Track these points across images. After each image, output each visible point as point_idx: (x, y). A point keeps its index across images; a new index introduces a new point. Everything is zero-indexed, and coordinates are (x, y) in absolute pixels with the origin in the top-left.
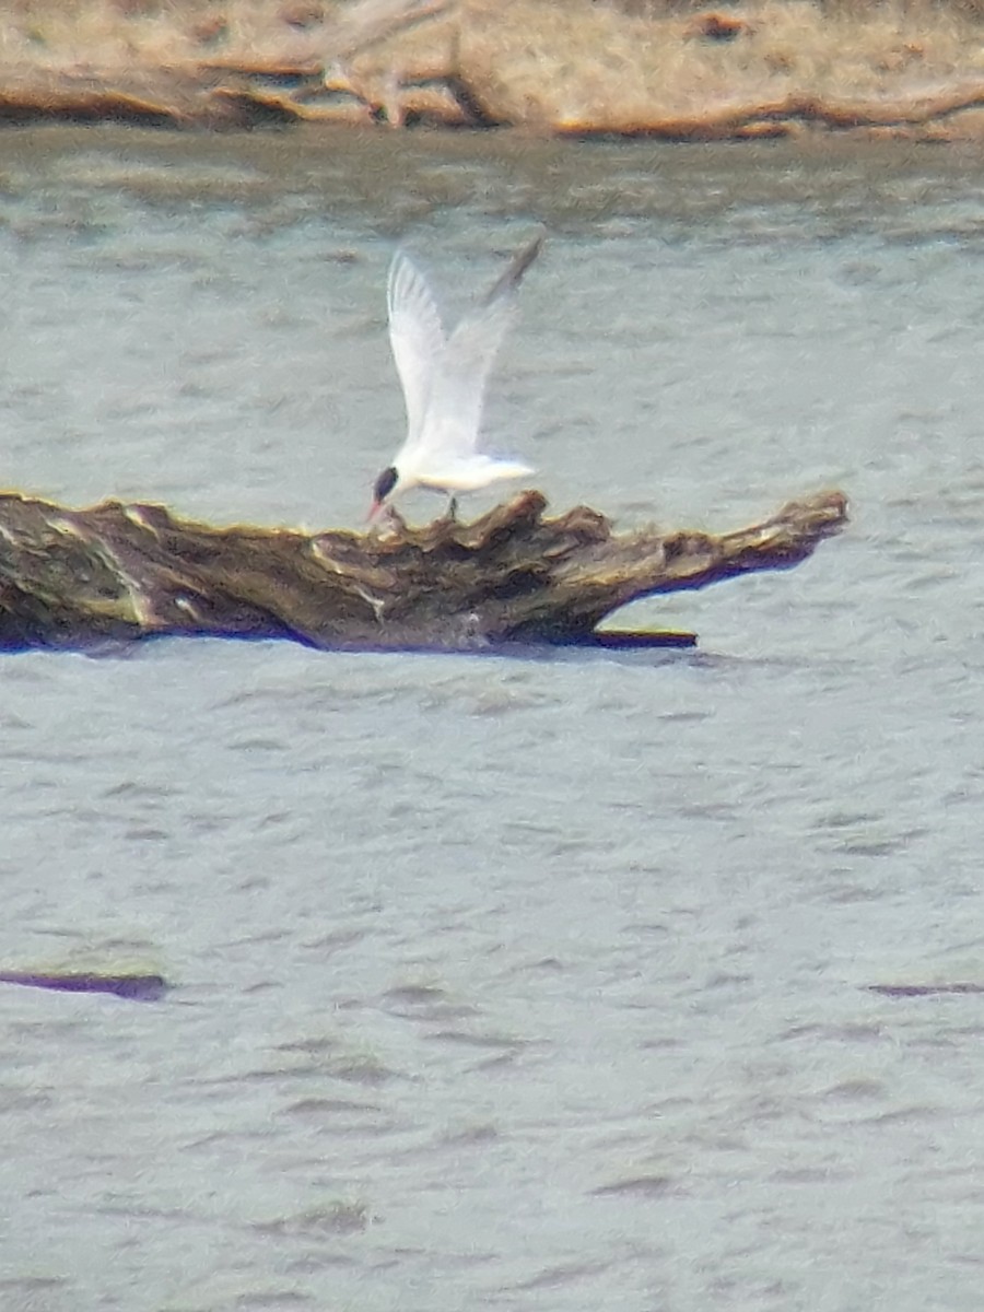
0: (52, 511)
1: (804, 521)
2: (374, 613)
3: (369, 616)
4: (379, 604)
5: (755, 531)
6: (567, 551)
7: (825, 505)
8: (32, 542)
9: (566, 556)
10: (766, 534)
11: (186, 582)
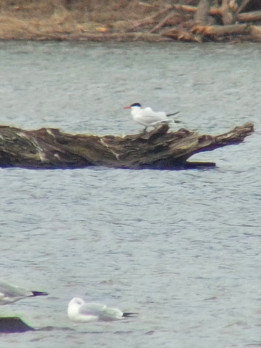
0: (19, 130)
1: (240, 131)
2: (116, 157)
3: (114, 158)
4: (117, 155)
5: (226, 134)
6: (174, 140)
7: (246, 127)
8: (9, 139)
9: (173, 142)
10: (229, 135)
11: (58, 149)
